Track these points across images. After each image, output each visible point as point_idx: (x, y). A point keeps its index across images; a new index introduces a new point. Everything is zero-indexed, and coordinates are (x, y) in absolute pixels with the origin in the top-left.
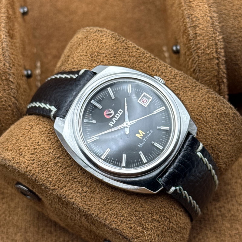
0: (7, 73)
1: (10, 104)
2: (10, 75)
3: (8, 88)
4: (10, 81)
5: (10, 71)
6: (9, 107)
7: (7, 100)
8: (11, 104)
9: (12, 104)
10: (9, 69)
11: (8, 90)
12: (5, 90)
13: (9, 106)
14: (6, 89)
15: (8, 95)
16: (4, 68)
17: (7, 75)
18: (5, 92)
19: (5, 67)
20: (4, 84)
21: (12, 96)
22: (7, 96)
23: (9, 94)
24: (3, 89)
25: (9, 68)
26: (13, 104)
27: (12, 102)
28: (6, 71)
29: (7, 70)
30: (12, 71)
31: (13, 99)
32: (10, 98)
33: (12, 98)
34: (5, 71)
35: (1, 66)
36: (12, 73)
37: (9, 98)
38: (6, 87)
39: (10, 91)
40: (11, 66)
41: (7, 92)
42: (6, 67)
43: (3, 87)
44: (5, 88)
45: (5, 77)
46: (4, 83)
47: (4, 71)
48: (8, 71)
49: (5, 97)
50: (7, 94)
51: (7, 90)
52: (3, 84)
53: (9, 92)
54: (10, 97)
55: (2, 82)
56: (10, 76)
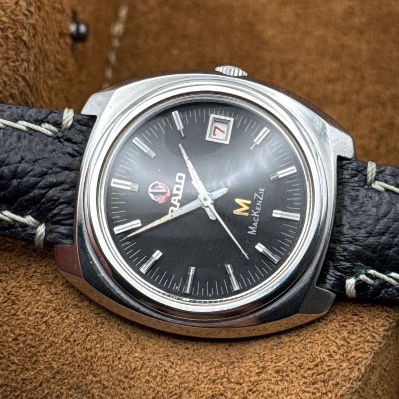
0: (19, 22)
1: (13, 91)
2: (25, 28)
3: (15, 57)
4: (22, 40)
5: (27, 19)
6: (10, 99)
7: (8, 82)
8: (15, 94)
9: (17, 94)
10: (25, 15)
11: (13, 62)
12: (8, 59)
13: (11, 95)
14: (12, 58)
15: (14, 71)
16: (15, 10)
17: (19, 27)
18: (7, 63)
19: (18, 9)
20: (7, 45)
21: (21, 76)
22: (10, 73)
23: (16, 70)
24: (5, 57)
25: (27, 12)
26: (21, 93)
27: (18, 89)
28: (18, 17)
29: (22, 17)
30: (31, 21)
31: (22, 83)
32: (16, 79)
33: (20, 79)
34: (15, 18)
35: (9, 5)
36: (30, 24)
37: (13, 80)
38: (12, 53)
39: (18, 64)
40: (33, 9)
41: (12, 64)
42: (20, 10)
43: (4, 53)
44: (9, 56)
45: (14, 31)
46: (9, 43)
47: (13, 17)
48: (23, 19)
49: (6, 75)
50: (10, 70)
51: (12, 60)
52: (5, 46)
53: (16, 66)
54: (17, 76)
55: (4, 42)
56: (24, 31)
